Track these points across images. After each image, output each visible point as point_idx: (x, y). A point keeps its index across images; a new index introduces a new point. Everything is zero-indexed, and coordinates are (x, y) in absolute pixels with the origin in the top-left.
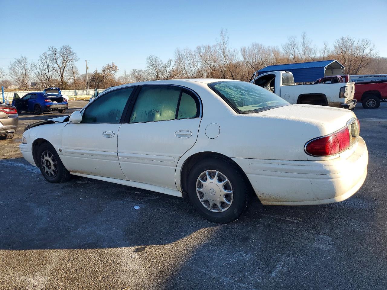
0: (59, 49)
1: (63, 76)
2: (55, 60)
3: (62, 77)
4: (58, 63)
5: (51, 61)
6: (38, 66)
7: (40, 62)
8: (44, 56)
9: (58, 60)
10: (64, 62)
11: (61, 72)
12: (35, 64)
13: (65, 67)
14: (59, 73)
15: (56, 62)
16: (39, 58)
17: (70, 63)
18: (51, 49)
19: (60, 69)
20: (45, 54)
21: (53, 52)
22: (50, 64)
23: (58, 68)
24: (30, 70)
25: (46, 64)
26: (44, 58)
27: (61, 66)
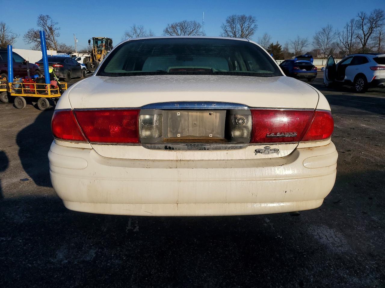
0: (368, 14)
1: (366, 44)
2: (361, 26)
3: (364, 45)
4: (364, 30)
5: (357, 28)
6: (342, 34)
7: (345, 30)
8: (351, 23)
9: (364, 27)
10: (371, 29)
11: (365, 39)
12: (339, 32)
13: (371, 34)
14: (363, 40)
15: (362, 28)
16: (345, 25)
17: (379, 28)
18: (360, 15)
19: (365, 36)
20: (352, 21)
21: (361, 17)
22: (355, 31)
23: (363, 36)
24: (332, 39)
25: (351, 31)
26: (350, 25)
27: (366, 33)
